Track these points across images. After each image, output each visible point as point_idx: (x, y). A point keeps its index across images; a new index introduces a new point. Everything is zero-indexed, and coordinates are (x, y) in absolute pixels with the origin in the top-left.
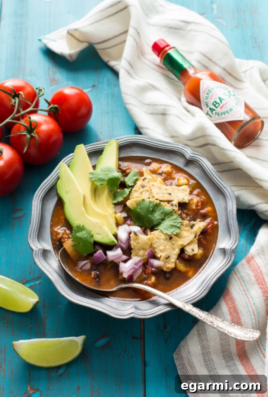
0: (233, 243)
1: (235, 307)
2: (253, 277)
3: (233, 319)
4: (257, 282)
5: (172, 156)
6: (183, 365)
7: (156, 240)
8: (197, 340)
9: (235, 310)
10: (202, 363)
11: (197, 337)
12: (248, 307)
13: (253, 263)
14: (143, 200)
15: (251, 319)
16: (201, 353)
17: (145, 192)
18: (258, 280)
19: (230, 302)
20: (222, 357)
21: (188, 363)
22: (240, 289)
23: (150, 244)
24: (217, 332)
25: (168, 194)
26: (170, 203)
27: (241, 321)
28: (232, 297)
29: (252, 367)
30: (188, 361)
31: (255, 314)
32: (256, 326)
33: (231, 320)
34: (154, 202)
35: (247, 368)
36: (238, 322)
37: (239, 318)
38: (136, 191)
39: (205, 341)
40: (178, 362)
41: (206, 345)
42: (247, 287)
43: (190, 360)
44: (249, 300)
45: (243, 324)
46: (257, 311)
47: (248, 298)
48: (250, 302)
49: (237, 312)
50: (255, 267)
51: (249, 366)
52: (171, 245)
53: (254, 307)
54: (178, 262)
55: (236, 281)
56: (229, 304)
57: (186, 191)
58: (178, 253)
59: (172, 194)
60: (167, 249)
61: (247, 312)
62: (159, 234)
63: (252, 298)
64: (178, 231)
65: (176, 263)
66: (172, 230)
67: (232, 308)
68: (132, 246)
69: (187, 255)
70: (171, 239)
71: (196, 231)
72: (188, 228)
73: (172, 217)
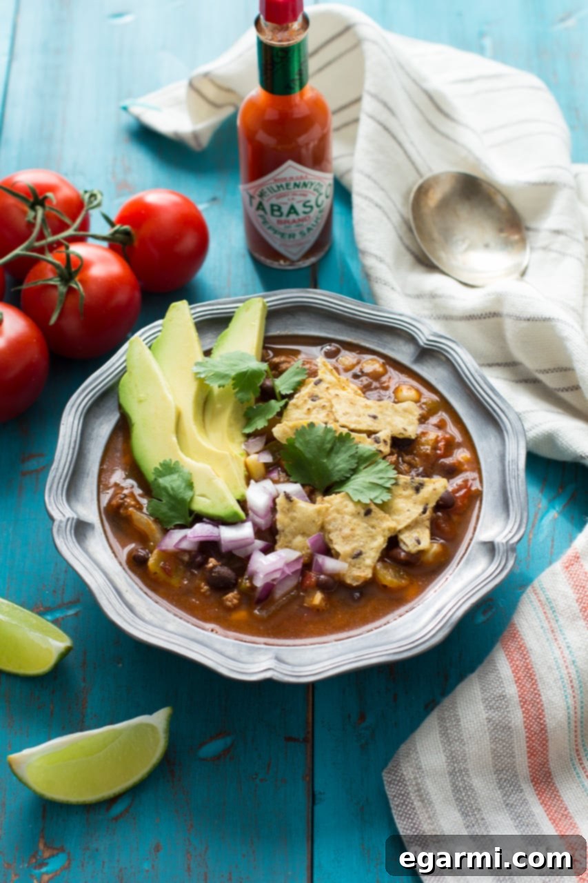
0: (514, 531)
1: (529, 667)
2: (575, 601)
3: (522, 694)
4: (583, 615)
5: (387, 338)
6: (405, 798)
7: (335, 515)
8: (439, 742)
9: (527, 673)
10: (448, 794)
11: (439, 733)
12: (558, 668)
13: (576, 571)
14: (312, 425)
15: (564, 697)
16: (446, 772)
17: (318, 411)
18: (585, 610)
19: (517, 656)
20: (495, 783)
21: (417, 793)
22: (542, 627)
23: (319, 523)
24: (486, 723)
25: (370, 416)
26: (373, 436)
27: (541, 700)
28: (524, 643)
29: (564, 809)
30: (416, 788)
31: (575, 686)
32: (576, 713)
33: (517, 696)
34: (335, 431)
35: (553, 811)
36: (535, 701)
37: (536, 692)
38: (297, 407)
39: (458, 743)
40: (393, 790)
41: (459, 753)
42: (559, 623)
43: (421, 786)
44: (562, 653)
45: (545, 705)
46: (580, 679)
47: (560, 648)
48: (563, 657)
49: (532, 679)
50: (580, 579)
51: (556, 807)
52: (366, 528)
53: (572, 670)
54: (379, 566)
55: (535, 608)
56: (515, 659)
57: (411, 413)
58: (381, 546)
59: (380, 416)
60: (358, 535)
61: (555, 680)
62: (341, 503)
63: (570, 649)
64: (386, 497)
65: (374, 570)
66: (373, 495)
67: (522, 670)
68: (279, 526)
69: (404, 551)
70: (369, 516)
71: (427, 499)
72: (410, 492)
73: (375, 467)
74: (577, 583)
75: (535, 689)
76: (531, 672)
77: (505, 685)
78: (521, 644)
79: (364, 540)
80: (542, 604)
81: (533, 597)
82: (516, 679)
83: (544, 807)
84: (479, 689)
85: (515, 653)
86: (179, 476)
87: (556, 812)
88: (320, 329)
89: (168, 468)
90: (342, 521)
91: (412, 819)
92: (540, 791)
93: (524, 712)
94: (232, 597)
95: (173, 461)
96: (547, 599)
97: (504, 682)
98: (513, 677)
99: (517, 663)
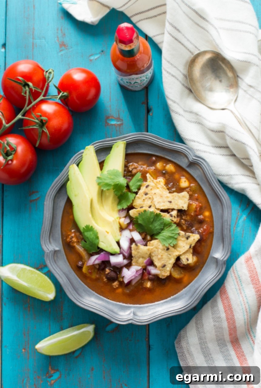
0: (225, 254)
1: (230, 306)
4: (252, 282)
6: (183, 353)
7: (155, 249)
9: (229, 308)
10: (199, 350)
11: (196, 329)
12: (241, 305)
13: (250, 264)
14: (145, 211)
15: (243, 316)
16: (198, 343)
17: (148, 200)
18: (253, 280)
19: (226, 301)
21: (187, 352)
22: (236, 288)
23: (149, 254)
24: (213, 327)
25: (168, 202)
26: (170, 213)
27: (234, 318)
28: (228, 296)
30: (187, 350)
31: (248, 311)
34: (154, 213)
36: (232, 318)
37: (232, 315)
38: (139, 198)
39: (203, 333)
40: (178, 350)
41: (203, 336)
42: (243, 286)
43: (189, 349)
44: (243, 299)
46: (250, 308)
47: (242, 297)
49: (231, 310)
50: (252, 268)
52: (167, 255)
53: (247, 305)
54: (172, 270)
55: (233, 280)
57: (186, 197)
58: (173, 262)
59: (173, 201)
60: (164, 258)
61: (240, 310)
62: (157, 244)
63: (246, 297)
64: (175, 242)
65: (171, 272)
66: (170, 242)
67: (227, 307)
68: (133, 255)
69: (182, 263)
70: (168, 250)
71: (191, 242)
72: (184, 239)
73: (170, 228)
74: (250, 269)
75: (232, 314)
76: (231, 308)
77: (221, 313)
79: (166, 260)
80: (236, 278)
81: (233, 274)
82: (225, 311)
83: (235, 352)
85: (225, 300)
86: (93, 233)
87: (239, 353)
88: (149, 150)
89: (89, 229)
90: (158, 251)
91: (186, 361)
92: (234, 345)
93: (228, 322)
94: (116, 284)
95: (90, 226)
96: (238, 276)
99: (226, 304)
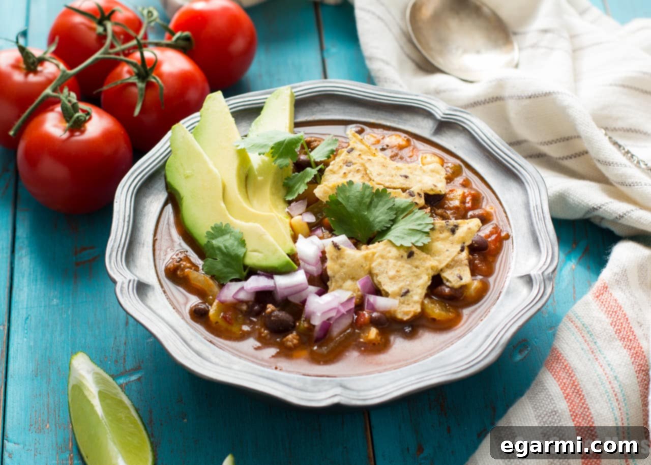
1: (576, 383)
2: (610, 325)
3: (572, 408)
4: (618, 336)
5: (406, 116)
7: (380, 260)
9: (575, 389)
12: (602, 383)
13: (607, 299)
14: (351, 183)
15: (611, 410)
17: (353, 174)
18: (620, 332)
19: (564, 375)
22: (582, 349)
23: (367, 267)
25: (401, 176)
26: (408, 191)
27: (590, 414)
31: (619, 399)
33: (568, 411)
34: (372, 188)
37: (584, 406)
38: (333, 172)
42: (598, 345)
44: (604, 370)
45: (595, 418)
46: (623, 392)
47: (601, 366)
48: (606, 374)
49: (580, 395)
50: (612, 306)
52: (410, 269)
53: (616, 385)
54: (426, 302)
55: (573, 333)
56: (562, 378)
57: (438, 173)
58: (426, 283)
59: (410, 176)
60: (404, 276)
61: (601, 395)
62: (384, 249)
63: (611, 366)
64: (426, 240)
65: (423, 304)
66: (414, 239)
67: (570, 387)
68: (329, 273)
69: (448, 287)
70: (412, 258)
71: (463, 238)
72: (446, 234)
73: (412, 216)
74: (609, 309)
75: (583, 404)
76: (578, 388)
77: (556, 402)
78: (565, 364)
79: (409, 279)
80: (579, 330)
81: (570, 325)
82: (565, 395)
84: (531, 408)
85: (561, 372)
86: (231, 236)
88: (344, 113)
89: (220, 231)
90: (387, 264)
94: (292, 338)
95: (224, 225)
96: (583, 325)
97: (555, 399)
98: (562, 393)
99: (564, 381)
